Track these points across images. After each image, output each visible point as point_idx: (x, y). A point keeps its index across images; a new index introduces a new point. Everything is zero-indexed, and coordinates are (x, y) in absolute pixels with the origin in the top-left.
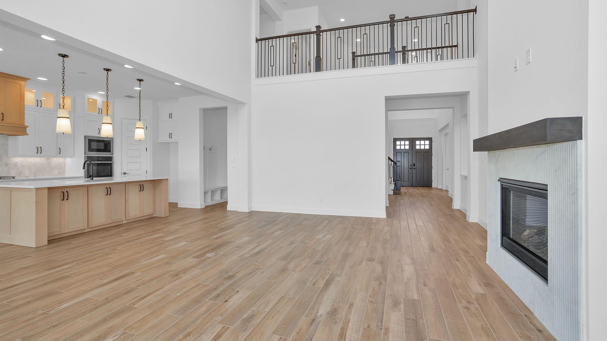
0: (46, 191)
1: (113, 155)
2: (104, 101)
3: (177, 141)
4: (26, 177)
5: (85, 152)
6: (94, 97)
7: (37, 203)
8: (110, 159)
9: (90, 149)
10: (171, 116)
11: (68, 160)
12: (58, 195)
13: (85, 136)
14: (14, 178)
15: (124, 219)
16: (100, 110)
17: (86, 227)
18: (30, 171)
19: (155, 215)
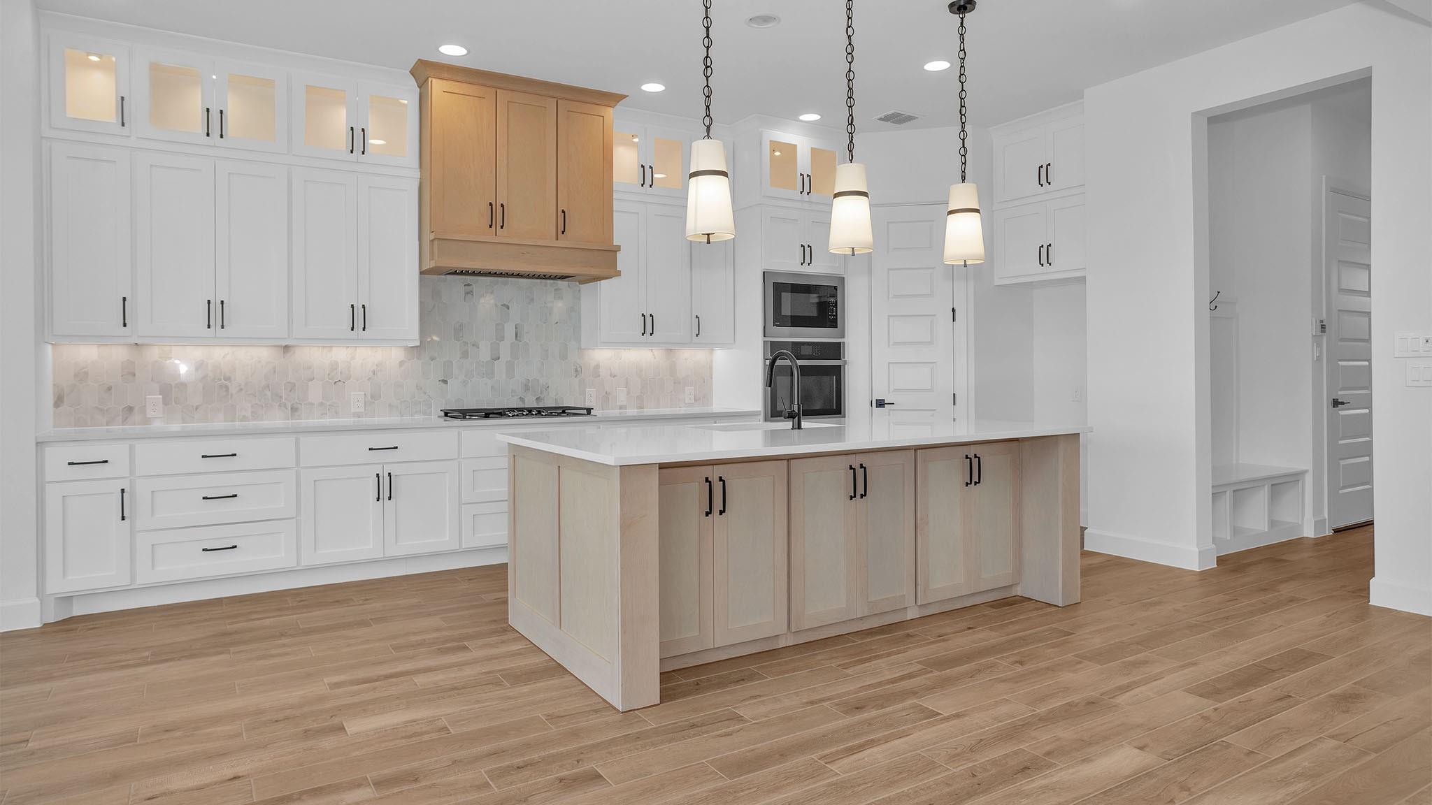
0: (654, 477)
1: (843, 337)
2: (815, 149)
3: (1078, 274)
4: (621, 408)
5: (764, 327)
6: (788, 135)
7: (627, 525)
8: (836, 350)
9: (779, 319)
10: (1044, 174)
11: (720, 356)
12: (694, 492)
13: (764, 273)
14: (589, 411)
15: (910, 601)
16: (806, 180)
17: (783, 628)
18: (628, 393)
19: (1019, 591)
